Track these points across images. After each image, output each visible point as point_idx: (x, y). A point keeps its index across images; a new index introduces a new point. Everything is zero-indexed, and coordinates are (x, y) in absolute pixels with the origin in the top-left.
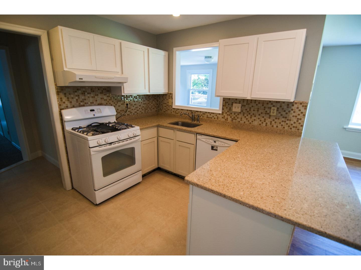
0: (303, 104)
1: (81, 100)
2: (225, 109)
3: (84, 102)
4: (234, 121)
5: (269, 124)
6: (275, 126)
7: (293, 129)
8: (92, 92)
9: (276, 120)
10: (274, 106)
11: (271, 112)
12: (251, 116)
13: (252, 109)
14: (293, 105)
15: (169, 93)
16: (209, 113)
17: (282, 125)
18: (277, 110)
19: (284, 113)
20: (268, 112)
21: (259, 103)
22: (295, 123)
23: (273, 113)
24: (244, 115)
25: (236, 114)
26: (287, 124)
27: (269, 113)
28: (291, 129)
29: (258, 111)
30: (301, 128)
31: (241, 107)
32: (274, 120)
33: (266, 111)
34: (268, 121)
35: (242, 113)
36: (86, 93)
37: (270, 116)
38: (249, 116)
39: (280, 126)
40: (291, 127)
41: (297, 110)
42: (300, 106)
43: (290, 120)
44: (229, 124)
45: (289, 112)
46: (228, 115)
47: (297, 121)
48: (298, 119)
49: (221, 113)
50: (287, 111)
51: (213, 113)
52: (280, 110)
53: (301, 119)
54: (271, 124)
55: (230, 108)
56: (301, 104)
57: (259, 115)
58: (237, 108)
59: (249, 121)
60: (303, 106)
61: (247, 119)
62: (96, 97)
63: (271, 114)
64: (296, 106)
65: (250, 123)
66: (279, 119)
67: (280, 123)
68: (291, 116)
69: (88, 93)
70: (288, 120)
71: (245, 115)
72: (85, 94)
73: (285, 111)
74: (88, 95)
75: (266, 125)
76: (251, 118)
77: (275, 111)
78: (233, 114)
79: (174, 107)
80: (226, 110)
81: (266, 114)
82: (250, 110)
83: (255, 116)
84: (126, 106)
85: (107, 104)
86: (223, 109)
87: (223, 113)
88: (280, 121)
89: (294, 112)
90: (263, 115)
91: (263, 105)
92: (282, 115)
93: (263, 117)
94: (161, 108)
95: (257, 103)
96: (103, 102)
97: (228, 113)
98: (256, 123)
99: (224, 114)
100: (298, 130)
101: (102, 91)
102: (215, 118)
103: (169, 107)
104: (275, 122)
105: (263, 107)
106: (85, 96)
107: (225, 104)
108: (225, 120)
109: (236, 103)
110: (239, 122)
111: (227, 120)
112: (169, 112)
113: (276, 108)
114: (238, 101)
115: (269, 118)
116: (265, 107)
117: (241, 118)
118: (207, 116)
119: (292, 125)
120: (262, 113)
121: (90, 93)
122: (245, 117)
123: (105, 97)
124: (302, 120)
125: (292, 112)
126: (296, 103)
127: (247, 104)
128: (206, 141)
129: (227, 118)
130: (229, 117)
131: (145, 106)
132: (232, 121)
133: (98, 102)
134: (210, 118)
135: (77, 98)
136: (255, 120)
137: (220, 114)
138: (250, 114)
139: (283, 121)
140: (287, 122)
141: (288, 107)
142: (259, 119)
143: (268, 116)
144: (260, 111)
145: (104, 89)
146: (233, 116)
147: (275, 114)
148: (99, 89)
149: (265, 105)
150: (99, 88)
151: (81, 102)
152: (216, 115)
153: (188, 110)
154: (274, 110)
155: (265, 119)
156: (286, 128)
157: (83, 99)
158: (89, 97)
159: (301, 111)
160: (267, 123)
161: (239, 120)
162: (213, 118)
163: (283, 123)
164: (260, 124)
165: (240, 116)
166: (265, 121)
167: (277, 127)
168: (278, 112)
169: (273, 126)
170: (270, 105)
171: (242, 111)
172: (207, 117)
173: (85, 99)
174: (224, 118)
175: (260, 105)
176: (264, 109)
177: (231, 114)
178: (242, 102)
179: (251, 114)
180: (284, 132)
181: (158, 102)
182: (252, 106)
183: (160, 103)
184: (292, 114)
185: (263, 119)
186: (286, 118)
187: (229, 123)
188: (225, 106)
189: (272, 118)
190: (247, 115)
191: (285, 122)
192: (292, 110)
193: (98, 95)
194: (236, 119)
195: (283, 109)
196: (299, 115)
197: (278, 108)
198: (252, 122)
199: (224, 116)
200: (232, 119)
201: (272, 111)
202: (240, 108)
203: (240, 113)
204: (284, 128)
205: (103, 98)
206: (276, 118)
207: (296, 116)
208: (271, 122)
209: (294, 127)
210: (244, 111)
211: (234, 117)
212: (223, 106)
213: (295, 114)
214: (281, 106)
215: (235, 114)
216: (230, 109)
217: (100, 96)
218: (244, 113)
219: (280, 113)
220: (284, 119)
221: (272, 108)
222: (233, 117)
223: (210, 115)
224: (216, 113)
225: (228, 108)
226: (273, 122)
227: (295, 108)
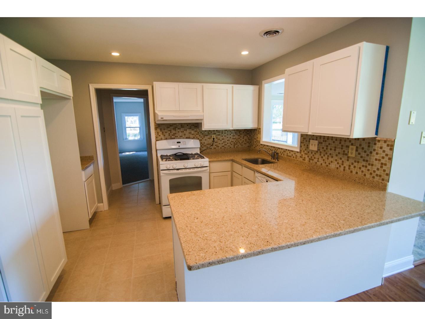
0: (387, 143)
1: (173, 134)
2: (303, 146)
3: (174, 135)
4: (311, 161)
5: (347, 168)
6: (354, 172)
7: (377, 178)
8: (181, 127)
9: (356, 164)
10: (352, 144)
11: (349, 152)
12: (328, 156)
13: (329, 148)
14: (375, 144)
15: (258, 128)
16: (289, 150)
17: (362, 172)
18: (357, 150)
19: (363, 154)
20: (346, 152)
21: (336, 140)
22: (378, 169)
23: (352, 153)
24: (320, 155)
25: (313, 154)
26: (368, 170)
27: (347, 153)
28: (374, 177)
29: (335, 150)
30: (386, 177)
31: (318, 145)
32: (352, 164)
33: (344, 151)
34: (346, 164)
35: (319, 152)
36: (177, 129)
37: (348, 157)
38: (326, 156)
39: (360, 173)
40: (374, 175)
41: (380, 151)
42: (385, 146)
43: (372, 165)
44: (305, 165)
45: (371, 153)
46: (305, 154)
47: (382, 167)
48: (382, 164)
49: (298, 150)
50: (368, 152)
51: (292, 151)
52: (360, 150)
53: (385, 165)
54: (349, 169)
55: (307, 145)
56: (385, 142)
57: (337, 155)
58: (314, 146)
59: (325, 163)
60: (388, 145)
61: (324, 160)
62: (185, 132)
63: (350, 155)
64: (379, 145)
65: (327, 166)
66: (358, 162)
67: (360, 168)
68: (373, 159)
69: (178, 129)
70: (369, 164)
71: (322, 155)
72: (175, 129)
73: (365, 152)
74: (179, 130)
75: (344, 170)
76: (328, 159)
77: (354, 151)
78: (310, 153)
79: (261, 143)
80: (304, 148)
81: (344, 154)
82: (327, 149)
83: (332, 157)
84: (213, 140)
85: (194, 137)
86: (301, 146)
87: (301, 151)
88: (360, 165)
89: (377, 154)
90: (340, 156)
91: (340, 143)
92: (362, 157)
93: (341, 159)
94: (252, 144)
95: (334, 140)
96: (191, 136)
97: (306, 152)
98: (333, 166)
99: (302, 153)
100: (383, 180)
101: (191, 127)
102: (293, 157)
103: (258, 142)
104: (355, 167)
105: (340, 146)
106: (175, 131)
107: (303, 141)
108: (303, 160)
109: (313, 139)
110: (316, 163)
111: (305, 160)
112: (258, 148)
113: (355, 148)
114: (315, 138)
115: (348, 160)
116: (342, 146)
117: (318, 159)
118: (287, 154)
119: (374, 171)
120: (339, 153)
121: (180, 129)
122: (322, 157)
123: (193, 132)
124: (387, 166)
125: (374, 153)
126: (379, 141)
127: (324, 141)
128: (261, 179)
129: (305, 158)
130: (306, 156)
131: (234, 141)
132: (309, 161)
133: (187, 136)
134: (290, 156)
135: (169, 132)
136: (332, 162)
137: (298, 152)
138: (326, 154)
139: (363, 166)
140: (369, 167)
141: (369, 146)
142: (336, 160)
143: (346, 157)
144: (338, 150)
145: (192, 125)
146: (310, 155)
147: (353, 156)
148: (187, 125)
149: (343, 143)
150: (188, 124)
151: (172, 135)
152: (295, 154)
153: (272, 147)
154: (352, 149)
155: (343, 162)
156: (368, 176)
157: (174, 133)
158: (179, 132)
159: (386, 153)
160: (345, 167)
161: (316, 160)
162: (292, 158)
163: (363, 169)
164: (337, 168)
165: (317, 156)
166: (343, 164)
167: (357, 173)
168: (357, 153)
169: (351, 172)
170: (348, 143)
171: (319, 150)
172: (287, 156)
173: (176, 134)
174: (302, 157)
175: (337, 143)
176: (342, 149)
177: (308, 152)
178: (318, 138)
179: (328, 154)
180: (364, 181)
181: (250, 137)
182: (329, 144)
183: (252, 138)
184: (374, 156)
185: (340, 162)
186: (367, 161)
187: (305, 163)
188: (303, 143)
189: (351, 161)
190: (324, 155)
191: (366, 167)
192: (374, 150)
193: (186, 130)
194: (313, 160)
195: (363, 148)
196: (383, 158)
197: (357, 148)
198: (329, 164)
199: (302, 155)
200: (309, 159)
201: (350, 151)
202: (317, 146)
203: (317, 152)
204: (365, 175)
205: (191, 133)
206: (355, 162)
207: (379, 160)
208: (350, 166)
209: (377, 175)
210: (321, 150)
211: (311, 157)
212: (301, 142)
213: (377, 157)
214: (360, 145)
215: (312, 153)
216: (308, 147)
217: (188, 131)
218: (321, 152)
219: (359, 154)
220: (364, 163)
221: (351, 147)
222: (310, 157)
223: (290, 153)
224: (295, 151)
225: (306, 146)
226: (352, 167)
227: (378, 147)
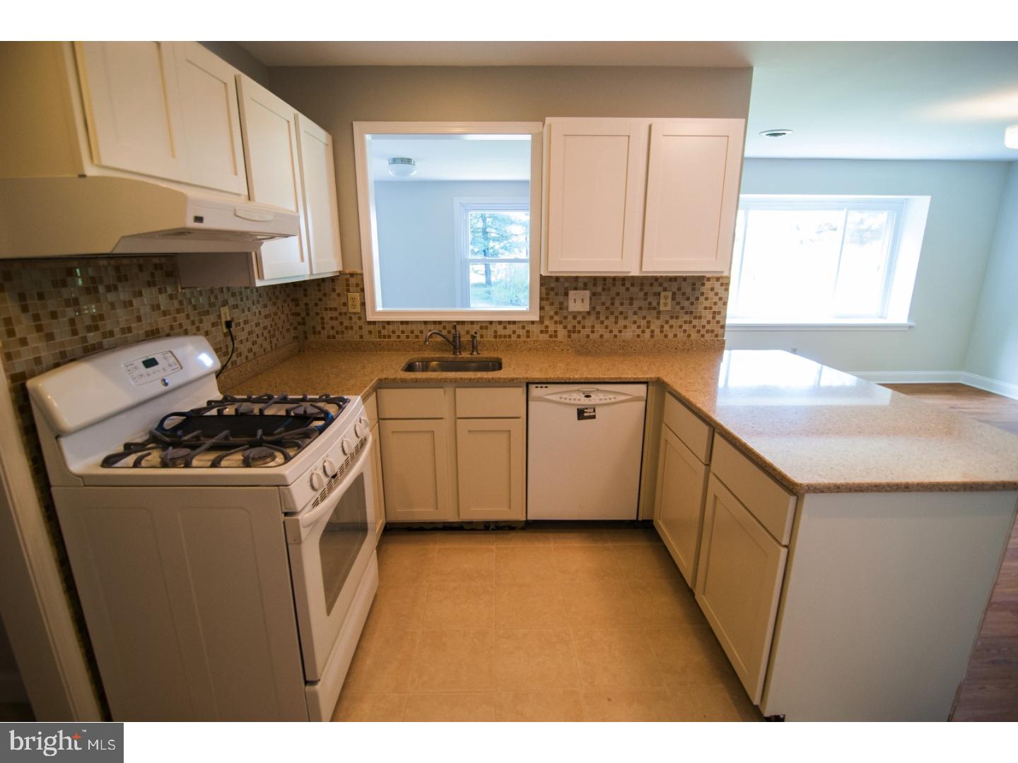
0: (721, 281)
1: (88, 322)
2: (547, 308)
3: (96, 328)
4: (574, 336)
5: (657, 331)
6: (671, 335)
7: (708, 337)
8: (119, 279)
9: (672, 322)
10: (665, 290)
11: (661, 303)
12: (617, 317)
13: (617, 303)
14: (703, 284)
15: (347, 272)
16: (500, 323)
17: (685, 331)
18: (673, 299)
19: (686, 304)
20: (654, 304)
21: (633, 285)
22: (709, 322)
23: (666, 305)
24: (598, 318)
25: (579, 318)
26: (694, 327)
27: (657, 307)
28: (703, 336)
29: (631, 304)
30: (720, 331)
31: (591, 299)
32: (667, 322)
33: (650, 303)
34: (655, 325)
35: (592, 312)
36: (101, 289)
37: (659, 313)
38: (612, 319)
39: (680, 335)
40: (703, 331)
41: (711, 295)
42: (717, 285)
43: (700, 317)
44: (561, 347)
45: (697, 299)
46: (556, 322)
47: (714, 318)
48: (714, 313)
49: (537, 318)
50: (692, 299)
51: (514, 322)
52: (679, 298)
53: (719, 313)
54: (662, 332)
55: (561, 303)
56: (718, 279)
57: (635, 313)
58: (578, 302)
59: (611, 332)
60: (722, 285)
61: (607, 327)
62: (136, 302)
63: (662, 308)
64: (708, 285)
65: (615, 336)
66: (677, 318)
67: (681, 327)
68: (701, 308)
69: (109, 289)
70: (695, 318)
71: (602, 317)
72: (96, 290)
73: (688, 299)
74: (111, 297)
75: (652, 336)
76: (616, 323)
77: (669, 301)
78: (570, 318)
79: (370, 318)
80: (550, 311)
81: (649, 309)
82: (613, 304)
83: (626, 318)
84: (225, 330)
85: (172, 328)
86: (542, 308)
87: (542, 318)
88: (680, 322)
89: (707, 299)
90: (644, 313)
91: (641, 290)
92: (682, 308)
93: (644, 318)
94: (314, 328)
95: (628, 284)
96: (163, 323)
97: (556, 318)
98: (628, 334)
99: (547, 322)
100: (717, 336)
101: (152, 275)
102: (519, 336)
103: (351, 318)
104: (671, 327)
105: (641, 294)
106: (98, 301)
107: (547, 294)
108: (551, 336)
109: (576, 289)
110: (588, 336)
111: (556, 336)
112: (351, 336)
113: (670, 294)
114: (581, 285)
115: (658, 318)
116: (646, 294)
117: (593, 327)
118: (495, 332)
119: (704, 327)
120: (640, 308)
121: (116, 288)
122: (602, 323)
123: (163, 300)
124: (722, 315)
125: (702, 299)
126: (709, 279)
127: (604, 289)
128: (561, 398)
129: (556, 331)
130: (560, 328)
132: (569, 336)
133: (146, 326)
134: (505, 336)
135: (70, 312)
136: (625, 327)
137: (533, 322)
138: (612, 313)
139: (685, 322)
140: (695, 322)
141: (693, 289)
142: (635, 322)
143: (654, 312)
144: (636, 304)
145: (157, 267)
146: (571, 323)
147: (669, 308)
148: (141, 268)
149: (646, 289)
150: (141, 261)
151: (89, 329)
152: (523, 327)
153: (426, 323)
154: (666, 298)
155: (649, 322)
156: (694, 336)
157: (93, 317)
158: (113, 306)
159: (720, 295)
160: (653, 331)
161: (587, 331)
162: (514, 337)
163: (686, 327)
164: (638, 336)
165: (588, 322)
166: (648, 327)
167: (675, 336)
168: (675, 302)
169: (666, 336)
170: (656, 289)
171: (593, 308)
172: (495, 337)
173: (101, 317)
174: (547, 332)
175: (635, 289)
176: (645, 299)
177: (565, 318)
178: (590, 285)
179: (616, 313)
180: (691, 345)
182: (618, 294)
184: (702, 303)
185: (643, 323)
186: (691, 313)
187: (561, 342)
188: (547, 299)
189: (664, 317)
190: (607, 318)
191: (690, 322)
192: (702, 294)
193: (140, 294)
194: (579, 332)
195: (684, 294)
196: (715, 304)
197: (674, 294)
198: (620, 332)
199: (547, 327)
200: (569, 331)
201: (662, 301)
202: (587, 301)
203: (589, 313)
204: (689, 336)
205: (158, 307)
206: (672, 317)
207: (711, 308)
208: (662, 327)
209: (707, 331)
210: (599, 308)
211: (574, 327)
212: (541, 299)
213: (707, 304)
214: (679, 289)
215: (575, 318)
216: (562, 307)
217: (149, 295)
218: (598, 313)
219: (678, 303)
220: (687, 318)
221: (663, 294)
222: (570, 327)
223: (505, 328)
224: (523, 322)
225: (557, 305)
226: (666, 327)
227: (707, 289)
